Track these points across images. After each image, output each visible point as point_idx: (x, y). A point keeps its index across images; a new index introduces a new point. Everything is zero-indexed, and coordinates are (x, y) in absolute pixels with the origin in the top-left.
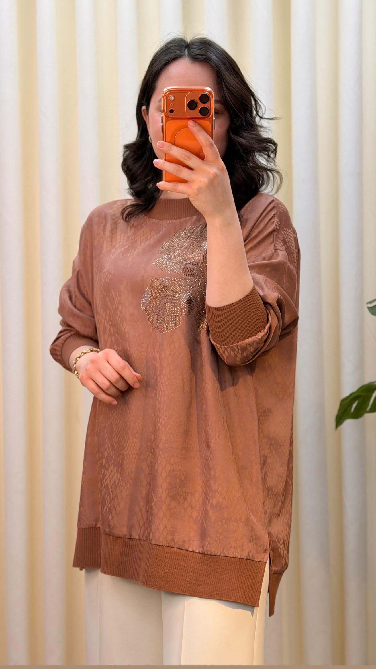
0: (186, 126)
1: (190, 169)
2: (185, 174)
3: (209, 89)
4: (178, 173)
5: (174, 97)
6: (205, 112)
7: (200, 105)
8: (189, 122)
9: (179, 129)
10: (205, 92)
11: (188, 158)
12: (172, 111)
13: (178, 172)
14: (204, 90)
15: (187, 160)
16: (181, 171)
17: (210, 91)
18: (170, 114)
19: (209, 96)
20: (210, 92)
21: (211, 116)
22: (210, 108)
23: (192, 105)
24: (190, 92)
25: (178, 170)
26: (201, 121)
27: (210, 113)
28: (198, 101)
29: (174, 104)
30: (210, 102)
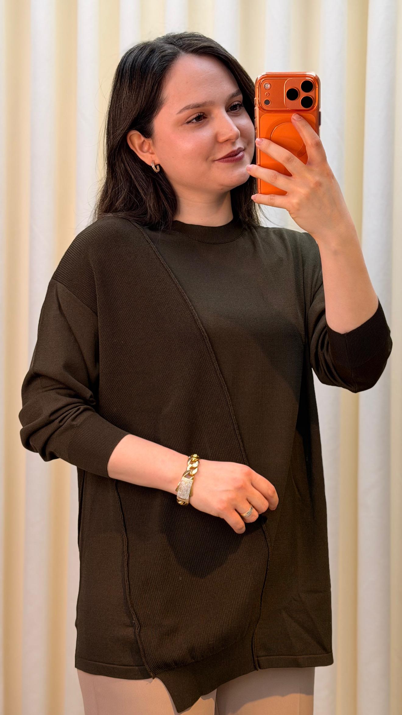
1: (290, 175)
2: (283, 182)
6: (308, 103)
7: (303, 95)
8: (292, 116)
9: (278, 124)
10: (308, 78)
13: (274, 181)
14: (307, 75)
16: (277, 179)
17: (315, 78)
18: (265, 106)
19: (313, 82)
21: (315, 107)
22: (314, 97)
23: (292, 94)
24: (289, 78)
25: (274, 178)
26: (304, 114)
27: (314, 104)
28: (299, 89)
29: (270, 94)
30: (314, 90)
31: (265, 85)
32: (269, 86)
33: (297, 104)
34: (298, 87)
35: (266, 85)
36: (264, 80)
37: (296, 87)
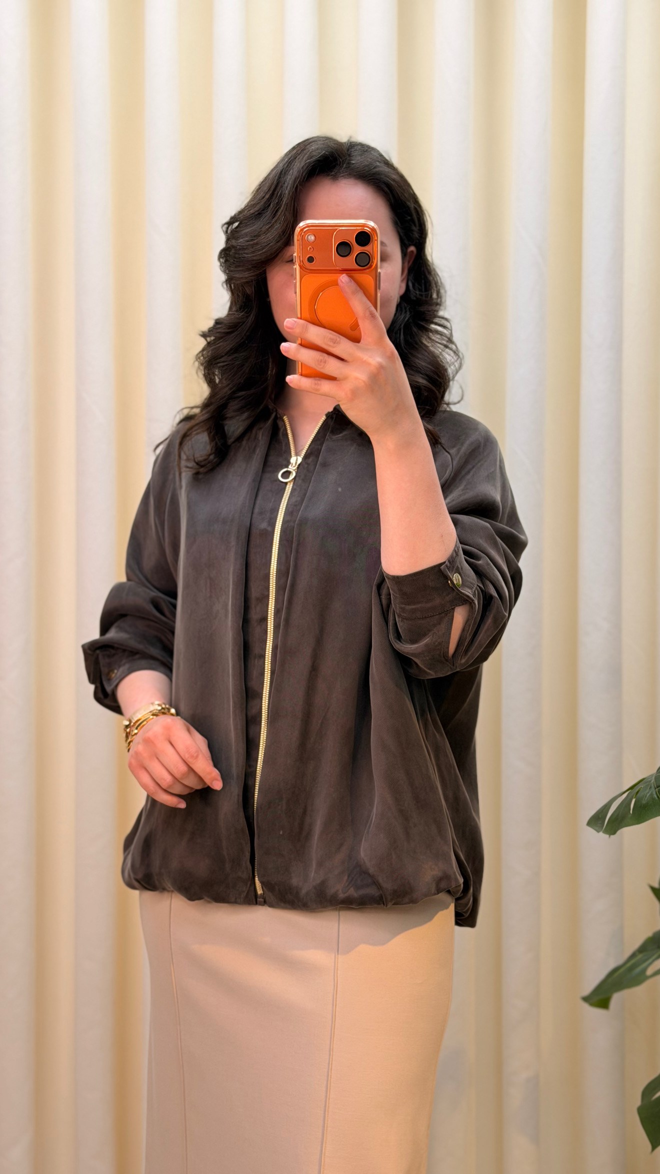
0: (335, 283)
1: (342, 359)
2: (332, 367)
3: (371, 224)
4: (322, 366)
5: (315, 236)
6: (365, 261)
7: (357, 249)
8: (341, 278)
9: (322, 288)
10: (365, 228)
11: (334, 343)
12: (311, 260)
13: (320, 365)
14: (364, 225)
15: (334, 347)
16: (325, 362)
17: (373, 227)
18: (308, 265)
19: (371, 234)
20: (373, 229)
21: (374, 265)
22: (372, 254)
23: (344, 248)
24: (341, 228)
25: (321, 362)
26: (358, 276)
27: (372, 262)
28: (353, 243)
29: (315, 249)
30: (372, 244)
31: (307, 237)
32: (312, 238)
33: (350, 262)
34: (352, 240)
35: (309, 237)
36: (308, 230)
37: (350, 240)
